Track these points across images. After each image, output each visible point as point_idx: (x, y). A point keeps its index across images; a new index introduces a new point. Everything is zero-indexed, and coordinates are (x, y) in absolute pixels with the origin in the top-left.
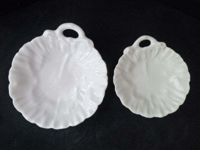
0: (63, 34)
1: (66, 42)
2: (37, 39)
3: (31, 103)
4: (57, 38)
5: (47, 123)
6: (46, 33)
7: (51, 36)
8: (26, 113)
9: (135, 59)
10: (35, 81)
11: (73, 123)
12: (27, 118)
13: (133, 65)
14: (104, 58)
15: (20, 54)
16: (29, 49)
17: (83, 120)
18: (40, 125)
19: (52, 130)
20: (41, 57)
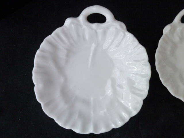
0: (87, 20)
1: (92, 29)
2: (58, 30)
3: (62, 105)
4: (81, 26)
5: (84, 127)
6: (68, 21)
7: (73, 24)
8: (59, 118)
9: (176, 39)
10: (62, 80)
11: (116, 125)
12: (60, 124)
13: (175, 46)
14: (141, 42)
15: (42, 51)
16: (50, 43)
17: (127, 119)
18: (78, 131)
19: (91, 135)
20: (65, 51)
